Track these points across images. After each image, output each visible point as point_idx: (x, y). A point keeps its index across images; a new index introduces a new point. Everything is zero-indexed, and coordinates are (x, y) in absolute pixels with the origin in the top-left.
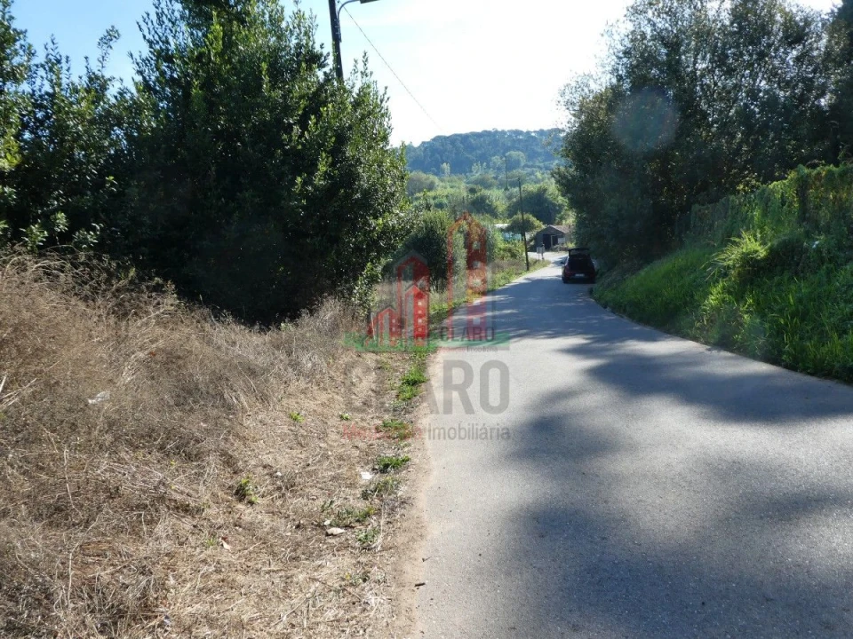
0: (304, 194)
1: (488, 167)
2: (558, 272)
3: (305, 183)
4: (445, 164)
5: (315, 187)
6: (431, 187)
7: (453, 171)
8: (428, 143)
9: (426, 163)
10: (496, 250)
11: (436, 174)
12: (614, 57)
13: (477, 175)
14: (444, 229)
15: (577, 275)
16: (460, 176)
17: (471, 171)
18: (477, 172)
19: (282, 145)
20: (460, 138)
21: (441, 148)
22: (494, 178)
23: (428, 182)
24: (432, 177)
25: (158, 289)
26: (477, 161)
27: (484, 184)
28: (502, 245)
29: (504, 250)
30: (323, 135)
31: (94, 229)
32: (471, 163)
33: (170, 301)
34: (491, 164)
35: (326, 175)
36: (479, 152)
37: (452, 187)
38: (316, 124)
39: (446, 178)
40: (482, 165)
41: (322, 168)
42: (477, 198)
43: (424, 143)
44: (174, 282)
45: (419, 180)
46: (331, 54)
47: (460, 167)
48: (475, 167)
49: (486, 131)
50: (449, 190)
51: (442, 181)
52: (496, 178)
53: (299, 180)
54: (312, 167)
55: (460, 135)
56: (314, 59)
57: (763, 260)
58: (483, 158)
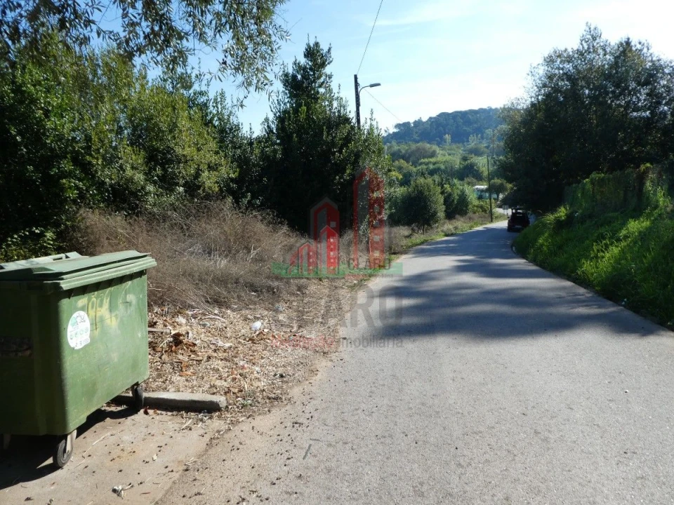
0: (340, 183)
1: (482, 138)
2: (504, 224)
3: (340, 178)
4: (447, 135)
5: (344, 180)
6: (433, 155)
7: (454, 140)
8: (435, 118)
9: (431, 134)
10: (470, 206)
11: (438, 144)
12: (536, 88)
13: (473, 144)
14: (430, 191)
15: (517, 226)
16: (459, 145)
17: (468, 141)
18: (473, 142)
19: (330, 161)
20: (460, 115)
21: (445, 122)
22: (486, 147)
23: (431, 150)
24: (435, 147)
25: (281, 223)
26: (473, 133)
27: (477, 152)
28: (476, 202)
29: (477, 207)
30: (349, 156)
31: (259, 199)
32: (468, 135)
33: (285, 228)
34: (485, 135)
35: (349, 175)
36: (475, 125)
37: (450, 155)
38: (346, 152)
39: (447, 147)
40: (477, 136)
41: (348, 171)
42: (467, 165)
43: (430, 118)
44: (288, 221)
45: (424, 149)
46: (355, 118)
47: (459, 138)
48: (471, 138)
49: (482, 109)
50: (447, 158)
51: (443, 149)
52: (487, 147)
53: (337, 177)
54: (344, 170)
55: (460, 112)
56: (347, 120)
57: (563, 220)
58: (479, 131)
